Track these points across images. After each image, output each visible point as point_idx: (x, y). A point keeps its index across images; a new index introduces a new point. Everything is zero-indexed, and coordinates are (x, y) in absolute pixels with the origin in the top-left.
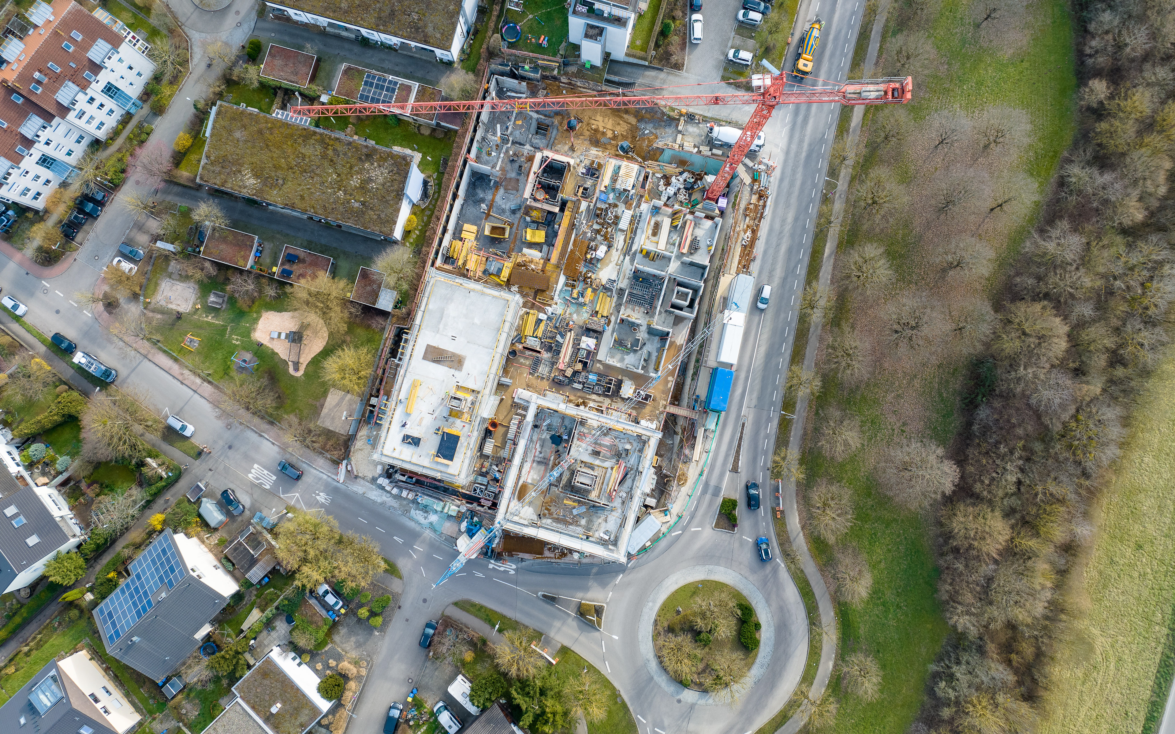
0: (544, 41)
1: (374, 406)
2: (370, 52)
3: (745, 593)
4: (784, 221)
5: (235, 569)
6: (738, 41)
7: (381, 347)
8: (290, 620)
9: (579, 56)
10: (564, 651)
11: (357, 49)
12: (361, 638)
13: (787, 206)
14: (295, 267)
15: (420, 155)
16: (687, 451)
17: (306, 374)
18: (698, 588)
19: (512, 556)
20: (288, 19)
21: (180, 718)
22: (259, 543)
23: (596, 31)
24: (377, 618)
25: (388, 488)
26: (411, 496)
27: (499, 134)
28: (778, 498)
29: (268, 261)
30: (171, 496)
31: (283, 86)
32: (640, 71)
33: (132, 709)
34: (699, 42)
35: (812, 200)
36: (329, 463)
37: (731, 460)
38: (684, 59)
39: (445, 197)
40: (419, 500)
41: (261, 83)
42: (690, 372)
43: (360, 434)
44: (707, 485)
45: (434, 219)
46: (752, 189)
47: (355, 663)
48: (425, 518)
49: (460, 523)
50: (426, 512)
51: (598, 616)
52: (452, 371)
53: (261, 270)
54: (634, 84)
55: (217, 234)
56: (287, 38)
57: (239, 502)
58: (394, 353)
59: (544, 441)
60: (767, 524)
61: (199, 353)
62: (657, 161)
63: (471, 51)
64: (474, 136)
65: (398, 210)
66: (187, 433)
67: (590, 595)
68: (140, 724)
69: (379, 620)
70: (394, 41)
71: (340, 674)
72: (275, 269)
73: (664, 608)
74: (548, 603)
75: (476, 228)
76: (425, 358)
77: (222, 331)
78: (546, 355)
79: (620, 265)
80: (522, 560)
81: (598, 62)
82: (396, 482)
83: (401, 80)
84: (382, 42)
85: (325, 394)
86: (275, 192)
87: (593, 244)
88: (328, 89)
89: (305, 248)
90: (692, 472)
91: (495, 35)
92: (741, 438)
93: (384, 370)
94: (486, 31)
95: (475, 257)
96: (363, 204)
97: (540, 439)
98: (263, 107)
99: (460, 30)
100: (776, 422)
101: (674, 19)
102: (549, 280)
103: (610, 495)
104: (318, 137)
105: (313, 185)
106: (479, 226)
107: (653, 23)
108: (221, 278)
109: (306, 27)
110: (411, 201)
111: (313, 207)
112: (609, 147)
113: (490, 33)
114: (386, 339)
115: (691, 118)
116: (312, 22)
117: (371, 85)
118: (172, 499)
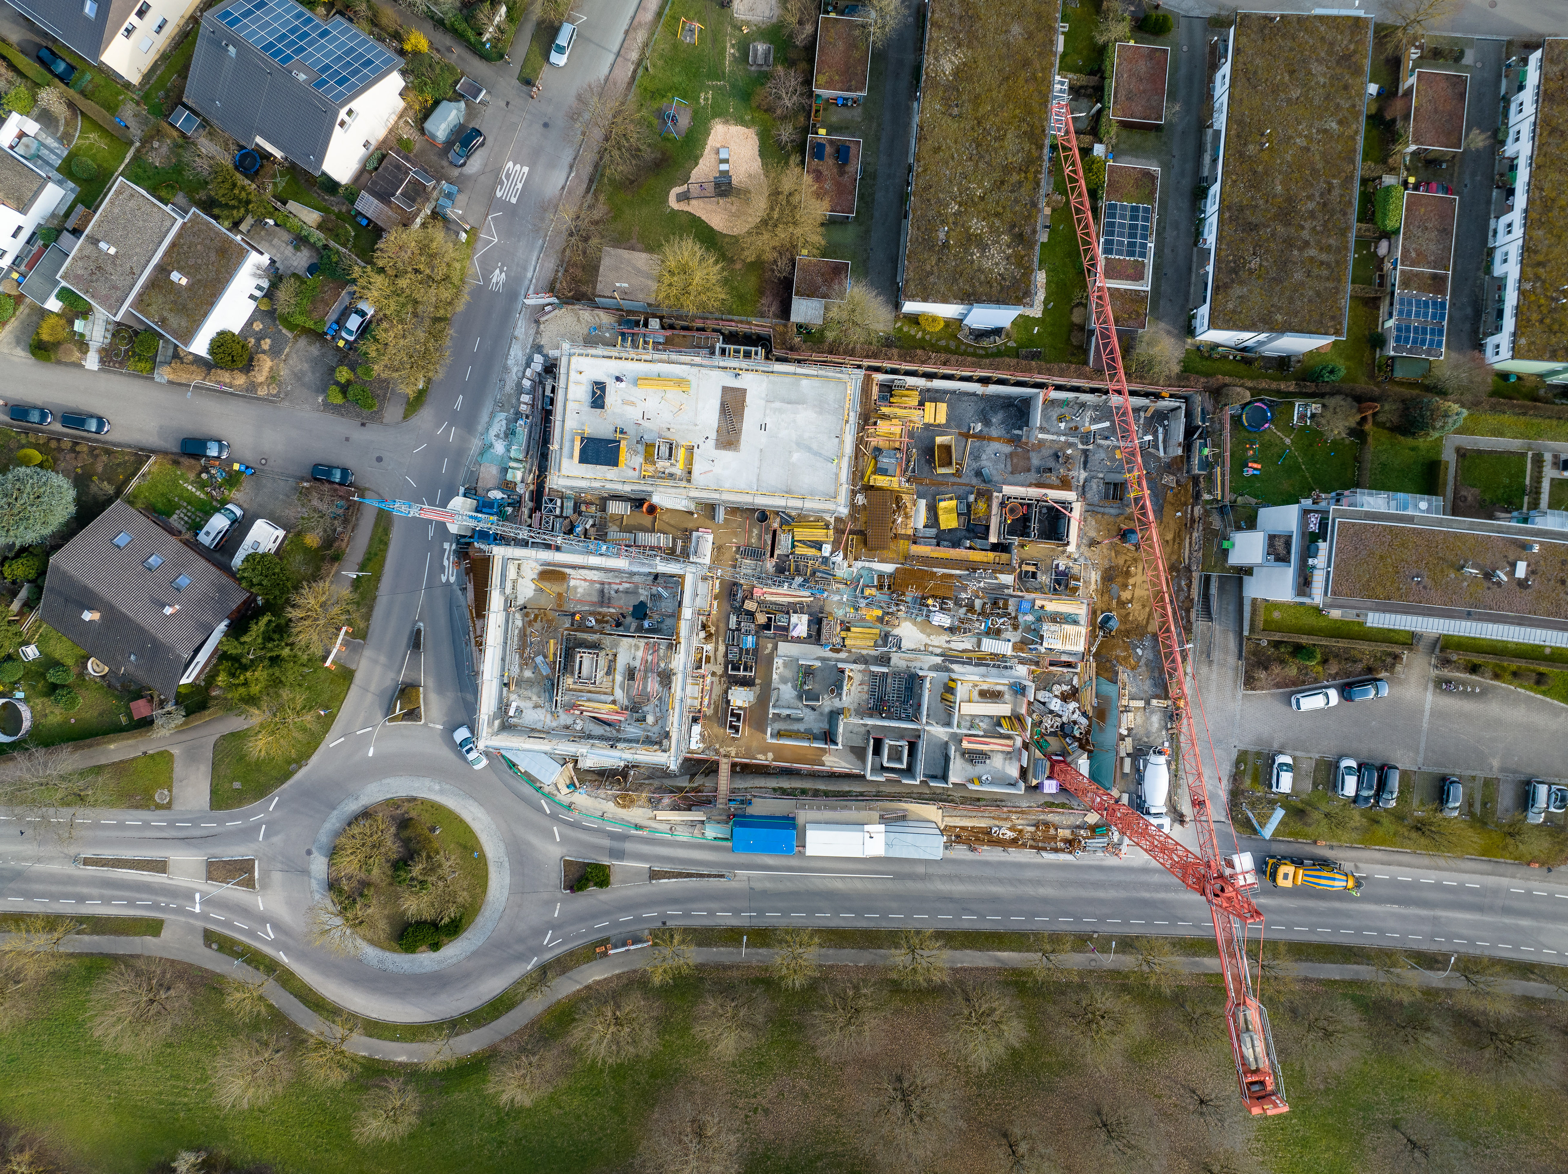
0: (1253, 469)
1: (646, 325)
2: (1185, 204)
3: (480, 920)
4: (1039, 883)
5: (370, 172)
6: (1307, 766)
7: (735, 318)
8: (312, 269)
9: (1239, 528)
10: (346, 675)
11: (1187, 183)
12: (309, 377)
13: (1063, 884)
14: (830, 162)
15: (1039, 315)
16: (666, 801)
17: (674, 213)
18: (473, 852)
19: (467, 574)
20: (1214, 67)
21: (146, 142)
22: (414, 200)
23: (1282, 551)
24: (340, 396)
25: (528, 372)
26: (523, 408)
27: (1094, 427)
28: (624, 944)
29: (834, 119)
30: (457, 54)
31: (1107, 81)
32: (1232, 625)
33: (145, 69)
34: (1294, 707)
35: (1078, 919)
36: (550, 275)
37: (667, 868)
38: (1262, 688)
39: (980, 367)
40: (520, 422)
41: (1105, 47)
42: (786, 784)
43: (601, 313)
44: (624, 837)
45: (943, 356)
46: (1079, 827)
47: (272, 377)
48: (497, 436)
49: (499, 488)
50: (506, 436)
51: (405, 714)
52: (713, 435)
53: (817, 111)
54: (1210, 619)
55: (857, 32)
56: (1183, 71)
57: (468, 157)
58: (731, 338)
59: (634, 592)
60: (583, 935)
61: (675, 47)
62: (1097, 674)
63: (1217, 360)
64: (1084, 392)
65: (945, 301)
66: (554, 57)
67: (433, 697)
68: (127, 85)
69: (338, 400)
70: (1210, 238)
71: (251, 359)
72: (822, 132)
73: (436, 808)
74: (410, 639)
75: (944, 421)
76: (725, 389)
77: (716, 73)
78: (770, 565)
79: (926, 650)
80: (464, 590)
81: (1235, 559)
82: (541, 382)
83: (1149, 262)
84: (1204, 219)
85: (649, 249)
86: (938, 107)
87: (951, 604)
88: (1115, 152)
89: (864, 171)
90: (638, 814)
91: (1248, 393)
92: (702, 876)
93: (703, 329)
94: (1252, 378)
95: (898, 430)
96: (945, 245)
97: (637, 587)
98: (1068, 59)
99: (1247, 338)
100: (735, 922)
101: (1325, 662)
102: (884, 548)
103: (574, 706)
104: (1035, 154)
105: (960, 163)
106: (948, 424)
107: (1311, 632)
108: (793, 55)
109: (1208, 96)
110: (966, 315)
111: (925, 170)
112: (1106, 597)
113: (1250, 384)
114: (749, 323)
115: (1172, 716)
116: (1217, 105)
117: (1134, 218)
118: (454, 56)
